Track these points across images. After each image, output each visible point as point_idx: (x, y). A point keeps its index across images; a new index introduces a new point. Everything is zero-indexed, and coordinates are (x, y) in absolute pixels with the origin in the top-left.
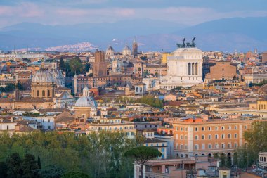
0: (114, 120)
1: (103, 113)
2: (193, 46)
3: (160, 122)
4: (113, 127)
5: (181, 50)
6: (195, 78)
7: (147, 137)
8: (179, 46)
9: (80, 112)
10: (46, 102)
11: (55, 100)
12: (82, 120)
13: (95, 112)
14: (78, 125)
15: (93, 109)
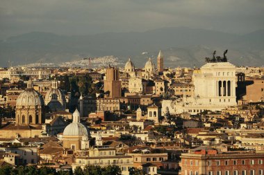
0: (107, 152)
1: (97, 143)
2: (225, 60)
3: (167, 154)
4: (105, 161)
5: (209, 65)
6: (227, 100)
8: (208, 60)
9: (69, 143)
10: (33, 131)
11: (44, 127)
12: (70, 152)
13: (88, 143)
14: (65, 158)
15: (85, 138)
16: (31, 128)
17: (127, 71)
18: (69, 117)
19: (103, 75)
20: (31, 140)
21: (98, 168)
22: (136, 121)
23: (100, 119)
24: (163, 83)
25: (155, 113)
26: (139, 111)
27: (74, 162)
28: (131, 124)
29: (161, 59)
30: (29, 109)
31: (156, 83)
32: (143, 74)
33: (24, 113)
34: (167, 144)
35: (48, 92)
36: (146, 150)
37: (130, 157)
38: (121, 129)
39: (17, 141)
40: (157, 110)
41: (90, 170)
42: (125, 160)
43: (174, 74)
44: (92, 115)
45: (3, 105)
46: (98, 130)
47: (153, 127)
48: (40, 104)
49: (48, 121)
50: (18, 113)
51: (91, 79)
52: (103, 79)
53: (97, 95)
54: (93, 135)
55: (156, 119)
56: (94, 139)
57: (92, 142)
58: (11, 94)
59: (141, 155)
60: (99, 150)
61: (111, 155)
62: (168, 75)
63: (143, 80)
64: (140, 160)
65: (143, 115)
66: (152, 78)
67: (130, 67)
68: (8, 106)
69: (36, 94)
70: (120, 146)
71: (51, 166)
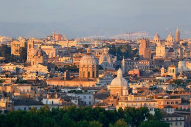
0: (140, 98)
1: (134, 92)
3: (180, 99)
4: (139, 104)
7: (168, 112)
9: (115, 91)
10: (90, 82)
11: (98, 80)
12: (115, 98)
13: (127, 91)
14: (112, 101)
15: (125, 88)
16: (89, 80)
17: (155, 42)
18: (115, 73)
19: (139, 44)
20: (89, 88)
21: (134, 109)
22: (160, 76)
23: (136, 75)
24: (179, 50)
25: (173, 70)
26: (163, 70)
27: (117, 104)
28: (157, 78)
29: (179, 33)
30: (88, 67)
31: (175, 50)
32: (166, 43)
33: (85, 70)
34: (181, 92)
35: (101, 56)
36: (166, 97)
37: (156, 101)
38: (150, 82)
39: (80, 89)
40: (175, 69)
41: (128, 110)
42: (152, 103)
43: (187, 43)
44: (131, 72)
45: (71, 64)
46: (134, 82)
47: (172, 80)
48: (95, 64)
49: (100, 76)
50: (81, 70)
51: (131, 47)
52: (138, 47)
53: (134, 58)
54: (131, 86)
55: (174, 75)
56: (132, 88)
57: (130, 91)
58: (76, 57)
59: (163, 100)
60: (135, 96)
61: (143, 100)
62: (183, 44)
63: (166, 48)
64: (162, 103)
65: (165, 72)
66: (172, 46)
67: (157, 39)
68: (75, 65)
69: (93, 57)
70: (149, 93)
71: (102, 107)
